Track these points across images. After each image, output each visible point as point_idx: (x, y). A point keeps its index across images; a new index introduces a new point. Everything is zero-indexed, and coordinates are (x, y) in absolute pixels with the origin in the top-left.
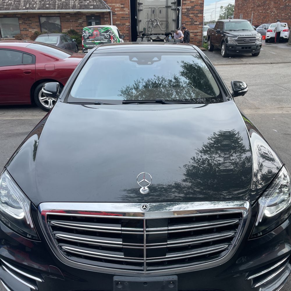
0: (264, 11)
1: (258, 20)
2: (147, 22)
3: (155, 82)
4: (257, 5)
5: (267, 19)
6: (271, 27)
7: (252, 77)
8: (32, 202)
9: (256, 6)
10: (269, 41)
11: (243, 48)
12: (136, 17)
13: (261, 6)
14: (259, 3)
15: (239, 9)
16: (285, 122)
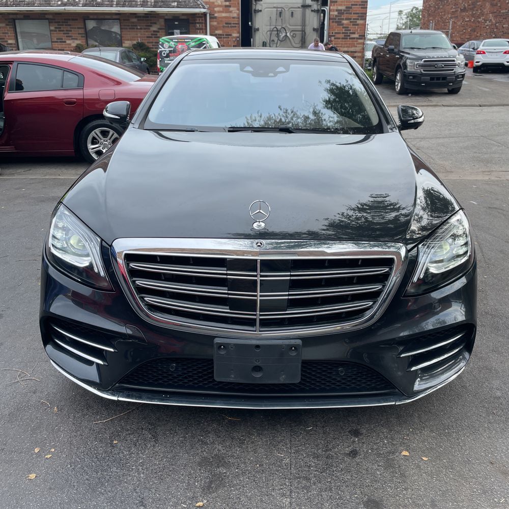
0: (473, 19)
1: (463, 34)
2: (269, 33)
3: (281, 119)
4: (461, 9)
5: (477, 33)
6: (483, 46)
7: (445, 124)
8: (102, 240)
9: (459, 10)
10: (479, 71)
11: (432, 79)
12: (250, 23)
13: (468, 10)
14: (464, 5)
15: (429, 15)
16: (491, 192)
